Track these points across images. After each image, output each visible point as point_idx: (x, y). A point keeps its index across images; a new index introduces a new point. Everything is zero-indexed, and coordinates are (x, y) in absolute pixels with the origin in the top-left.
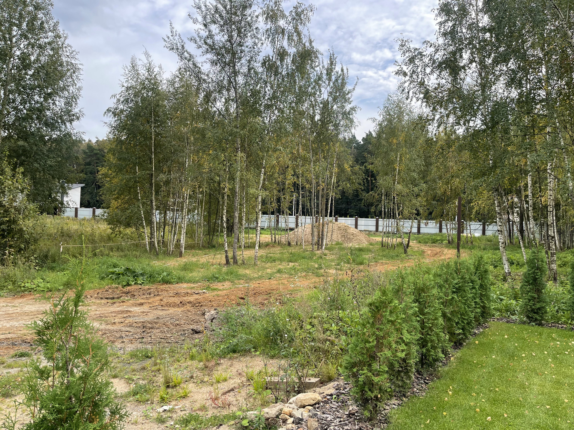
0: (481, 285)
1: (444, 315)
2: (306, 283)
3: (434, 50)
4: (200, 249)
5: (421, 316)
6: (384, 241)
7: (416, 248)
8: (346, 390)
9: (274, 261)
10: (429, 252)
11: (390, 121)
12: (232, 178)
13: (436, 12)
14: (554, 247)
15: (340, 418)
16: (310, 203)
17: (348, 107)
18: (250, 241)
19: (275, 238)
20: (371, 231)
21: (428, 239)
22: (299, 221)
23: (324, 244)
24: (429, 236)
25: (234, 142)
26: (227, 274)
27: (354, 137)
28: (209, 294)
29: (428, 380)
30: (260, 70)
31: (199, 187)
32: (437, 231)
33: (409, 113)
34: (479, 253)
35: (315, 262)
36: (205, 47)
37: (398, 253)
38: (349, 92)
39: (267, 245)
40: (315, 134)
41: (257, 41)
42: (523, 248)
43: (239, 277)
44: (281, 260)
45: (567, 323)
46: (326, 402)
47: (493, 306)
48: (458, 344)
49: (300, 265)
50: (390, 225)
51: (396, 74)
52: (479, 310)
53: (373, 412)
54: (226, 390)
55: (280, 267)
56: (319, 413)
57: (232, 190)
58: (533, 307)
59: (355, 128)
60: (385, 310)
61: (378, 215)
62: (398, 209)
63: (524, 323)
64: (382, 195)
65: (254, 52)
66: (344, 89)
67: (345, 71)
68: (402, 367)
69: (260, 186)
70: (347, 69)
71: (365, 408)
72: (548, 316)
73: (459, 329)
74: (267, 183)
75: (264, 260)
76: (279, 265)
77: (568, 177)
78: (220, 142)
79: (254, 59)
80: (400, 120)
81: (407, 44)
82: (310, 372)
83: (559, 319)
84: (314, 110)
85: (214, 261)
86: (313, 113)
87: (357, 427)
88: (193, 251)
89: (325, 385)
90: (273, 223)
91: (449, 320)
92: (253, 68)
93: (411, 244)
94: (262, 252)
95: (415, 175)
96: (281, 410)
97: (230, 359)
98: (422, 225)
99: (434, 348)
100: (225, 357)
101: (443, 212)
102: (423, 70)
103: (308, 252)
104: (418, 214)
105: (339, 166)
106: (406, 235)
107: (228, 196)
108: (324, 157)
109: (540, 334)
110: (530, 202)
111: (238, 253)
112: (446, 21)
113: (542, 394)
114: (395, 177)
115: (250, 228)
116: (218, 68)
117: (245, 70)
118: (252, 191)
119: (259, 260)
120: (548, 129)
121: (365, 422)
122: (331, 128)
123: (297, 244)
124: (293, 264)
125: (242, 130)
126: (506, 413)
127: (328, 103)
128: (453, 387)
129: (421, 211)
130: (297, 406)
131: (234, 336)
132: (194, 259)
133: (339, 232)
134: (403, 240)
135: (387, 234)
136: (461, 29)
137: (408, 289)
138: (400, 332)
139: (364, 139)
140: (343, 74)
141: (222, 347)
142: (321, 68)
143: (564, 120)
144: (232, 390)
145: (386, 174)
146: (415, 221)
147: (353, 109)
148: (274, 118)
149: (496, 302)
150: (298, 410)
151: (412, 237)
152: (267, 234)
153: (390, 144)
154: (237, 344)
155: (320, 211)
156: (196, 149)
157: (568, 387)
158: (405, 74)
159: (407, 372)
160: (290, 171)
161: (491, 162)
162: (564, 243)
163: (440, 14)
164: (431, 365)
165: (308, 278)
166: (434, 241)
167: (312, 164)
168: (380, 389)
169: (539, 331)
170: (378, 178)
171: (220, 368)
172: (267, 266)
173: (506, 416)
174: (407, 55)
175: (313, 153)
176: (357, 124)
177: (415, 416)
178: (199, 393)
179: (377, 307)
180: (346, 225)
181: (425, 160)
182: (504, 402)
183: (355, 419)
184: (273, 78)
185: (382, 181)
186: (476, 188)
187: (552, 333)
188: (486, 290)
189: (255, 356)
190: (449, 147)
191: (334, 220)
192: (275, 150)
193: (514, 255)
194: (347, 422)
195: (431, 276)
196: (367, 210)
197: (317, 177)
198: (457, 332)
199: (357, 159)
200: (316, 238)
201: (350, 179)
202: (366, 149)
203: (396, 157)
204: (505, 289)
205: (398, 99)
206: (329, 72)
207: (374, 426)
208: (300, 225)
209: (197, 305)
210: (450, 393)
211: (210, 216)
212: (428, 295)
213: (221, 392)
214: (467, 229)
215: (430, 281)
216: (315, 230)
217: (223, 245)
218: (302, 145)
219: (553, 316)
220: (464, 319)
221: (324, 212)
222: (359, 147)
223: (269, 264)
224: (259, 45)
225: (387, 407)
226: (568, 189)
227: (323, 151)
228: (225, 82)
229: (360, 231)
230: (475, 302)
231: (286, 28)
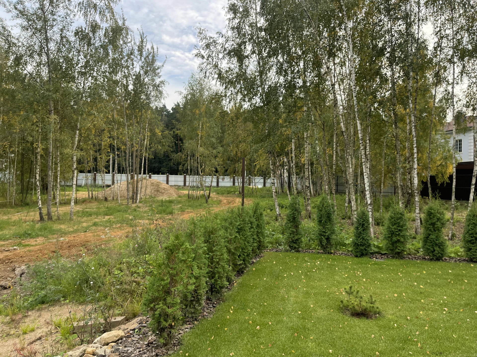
0: (258, 225)
1: (229, 251)
2: (120, 233)
3: (225, 40)
4: (12, 207)
5: (210, 254)
6: (190, 193)
7: (215, 199)
8: (148, 323)
9: (91, 215)
10: (225, 201)
11: (193, 95)
12: (45, 139)
13: (226, 10)
14: (309, 194)
15: (140, 348)
16: (125, 162)
17: (158, 81)
18: (67, 197)
19: (92, 194)
20: (180, 186)
21: (225, 191)
22: (115, 179)
23: (138, 198)
24: (225, 189)
25: (47, 104)
26: (40, 230)
27: (165, 106)
28: (20, 250)
29: (216, 304)
30: (72, 39)
31: (11, 147)
32: (231, 184)
33: (209, 90)
34: (257, 201)
35: (129, 214)
36: (15, 12)
37: (201, 203)
38: (158, 68)
39: (84, 201)
40: (129, 101)
41: (69, 12)
42: (289, 196)
43: (53, 232)
44: (97, 214)
45: (316, 248)
46: (128, 337)
47: (267, 240)
48: (240, 272)
49: (115, 218)
50: (195, 180)
51: (196, 56)
52: (255, 244)
53: (168, 338)
54: (34, 339)
55: (96, 220)
56: (121, 348)
57: (46, 150)
58: (293, 239)
59: (164, 99)
60: (177, 252)
61: (185, 172)
62: (201, 167)
63: (287, 251)
64: (188, 156)
65: (66, 22)
66: (154, 65)
67: (155, 50)
68: (194, 297)
69: (75, 146)
70: (157, 48)
71: (161, 336)
72: (303, 245)
73: (241, 260)
74: (81, 144)
75: (80, 215)
76: (95, 218)
77: (316, 144)
78: (31, 104)
79: (66, 28)
80: (201, 95)
81: (204, 32)
82: (117, 312)
83: (310, 246)
84: (127, 80)
85: (28, 218)
86: (127, 83)
87: (154, 353)
88: (5, 209)
89: (130, 321)
90: (89, 181)
91: (234, 254)
92: (65, 37)
93: (211, 195)
94: (78, 208)
95: (214, 140)
96: (85, 351)
97: (39, 310)
98: (220, 180)
99: (220, 278)
100: (33, 309)
101: (235, 170)
102: (217, 55)
103: (123, 206)
104: (217, 171)
105: (151, 131)
106: (207, 188)
107: (42, 156)
108: (137, 122)
109: (297, 258)
110: (294, 161)
111: (53, 209)
112: (233, 18)
113: (296, 303)
114: (198, 141)
115: (68, 186)
116: (30, 33)
117: (57, 37)
118: (67, 151)
119: (75, 215)
120: (305, 109)
121: (161, 348)
122: (143, 97)
123: (113, 199)
124: (108, 217)
125: (55, 93)
126: (271, 321)
127: (140, 76)
128: (234, 307)
129: (219, 169)
130: (101, 345)
131: (42, 289)
132: (5, 218)
133: (152, 187)
134: (205, 193)
135: (193, 188)
136: (245, 26)
137: (199, 232)
138: (190, 269)
139: (173, 109)
140: (154, 52)
141: (30, 299)
142: (133, 44)
143: (315, 102)
144: (40, 339)
145: (191, 139)
146: (214, 177)
147: (162, 82)
148: (88, 84)
149: (269, 237)
150: (101, 348)
151: (212, 190)
152: (85, 191)
153: (194, 114)
154: (46, 296)
155: (134, 169)
156: (5, 109)
157: (313, 296)
158: (203, 57)
159: (198, 301)
160: (107, 134)
161: (267, 131)
162: (316, 191)
163: (229, 12)
164: (218, 292)
165: (123, 228)
166: (229, 193)
167: (126, 128)
168: (174, 318)
169: (297, 256)
170: (184, 141)
171: (27, 320)
172: (83, 220)
173: (270, 324)
174: (204, 41)
175: (127, 119)
176: (165, 95)
177: (203, 335)
178: (5, 346)
179: (171, 250)
180: (158, 181)
181: (221, 129)
182: (269, 312)
183: (153, 347)
184: (86, 48)
185: (188, 145)
186: (256, 151)
187: (305, 257)
188: (261, 228)
189: (64, 304)
190: (238, 118)
191: (148, 178)
192: (89, 114)
193: (284, 201)
194: (145, 351)
195: (218, 220)
196: (176, 169)
197: (132, 140)
198: (239, 263)
199: (167, 125)
200: (131, 193)
201: (161, 142)
202: (175, 117)
203: (199, 125)
204: (276, 226)
205: (200, 77)
206: (140, 49)
207: (168, 350)
208: (116, 182)
209: (7, 261)
210: (232, 311)
211: (22, 175)
212: (216, 237)
213: (27, 342)
214: (252, 182)
215: (217, 224)
216: (130, 186)
217: (37, 202)
218: (117, 111)
219: (306, 245)
220: (245, 252)
221: (138, 170)
222: (169, 115)
223: (85, 218)
224: (72, 16)
225: (181, 332)
226: (316, 153)
227: (136, 117)
228: (36, 47)
229: (171, 186)
230: (253, 238)
231: (98, 4)
